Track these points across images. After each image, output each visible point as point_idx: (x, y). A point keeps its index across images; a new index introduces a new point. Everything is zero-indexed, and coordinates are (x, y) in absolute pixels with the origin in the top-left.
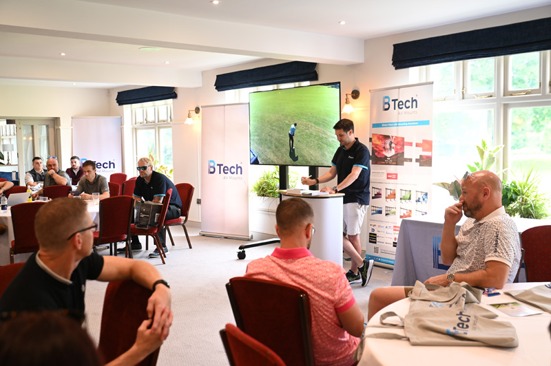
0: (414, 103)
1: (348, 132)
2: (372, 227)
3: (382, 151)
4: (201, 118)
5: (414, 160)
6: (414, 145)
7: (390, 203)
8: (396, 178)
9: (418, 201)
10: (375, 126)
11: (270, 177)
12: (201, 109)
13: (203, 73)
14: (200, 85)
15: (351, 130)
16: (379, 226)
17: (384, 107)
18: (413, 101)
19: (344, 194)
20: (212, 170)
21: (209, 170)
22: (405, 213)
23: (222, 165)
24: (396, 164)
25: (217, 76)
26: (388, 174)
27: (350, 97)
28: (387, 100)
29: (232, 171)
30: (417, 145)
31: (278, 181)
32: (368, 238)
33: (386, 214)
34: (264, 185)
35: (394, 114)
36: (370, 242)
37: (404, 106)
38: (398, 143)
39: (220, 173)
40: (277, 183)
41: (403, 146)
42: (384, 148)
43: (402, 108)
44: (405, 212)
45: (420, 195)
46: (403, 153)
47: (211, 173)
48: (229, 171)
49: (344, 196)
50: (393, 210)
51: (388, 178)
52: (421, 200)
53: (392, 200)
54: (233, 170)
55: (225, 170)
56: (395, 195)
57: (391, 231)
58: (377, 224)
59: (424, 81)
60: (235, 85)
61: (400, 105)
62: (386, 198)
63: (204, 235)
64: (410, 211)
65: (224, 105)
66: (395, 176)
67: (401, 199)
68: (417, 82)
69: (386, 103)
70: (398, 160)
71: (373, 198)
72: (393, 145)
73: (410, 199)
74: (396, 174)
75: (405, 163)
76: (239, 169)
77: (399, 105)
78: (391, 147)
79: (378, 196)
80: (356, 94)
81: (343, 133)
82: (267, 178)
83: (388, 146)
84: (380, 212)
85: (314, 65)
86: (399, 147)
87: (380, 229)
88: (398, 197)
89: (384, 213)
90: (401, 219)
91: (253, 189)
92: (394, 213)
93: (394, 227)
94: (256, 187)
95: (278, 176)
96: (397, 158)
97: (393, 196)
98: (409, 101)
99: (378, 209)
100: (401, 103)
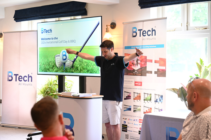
0: (154, 32)
1: (110, 50)
2: (124, 120)
3: (131, 66)
4: (3, 41)
5: (153, 72)
6: (153, 61)
7: (137, 103)
8: (141, 85)
9: (156, 101)
10: (127, 48)
11: (52, 83)
12: (3, 34)
13: (6, 9)
14: (3, 17)
15: (112, 48)
16: (129, 119)
17: (133, 34)
18: (152, 31)
19: (103, 96)
20: (10, 78)
21: (8, 78)
22: (147, 110)
23: (18, 75)
24: (141, 75)
25: (16, 11)
26: (135, 82)
27: (109, 27)
28: (135, 30)
29: (25, 80)
30: (156, 62)
31: (58, 86)
32: (122, 128)
33: (134, 111)
34: (48, 90)
35: (140, 41)
36: (123, 131)
37: (146, 34)
38: (142, 60)
39: (16, 81)
40: (57, 88)
41: (146, 62)
42: (133, 63)
43: (145, 35)
44: (147, 109)
45: (157, 97)
46: (146, 67)
47: (10, 80)
48: (22, 80)
49: (103, 98)
50: (139, 108)
51: (135, 85)
52: (158, 100)
53: (138, 100)
54: (26, 79)
55: (20, 78)
56: (140, 97)
57: (137, 123)
58: (128, 118)
59: (161, 17)
60: (28, 18)
61: (144, 33)
62: (134, 99)
63: (3, 126)
64: (151, 108)
65: (20, 32)
66: (140, 84)
67: (144, 100)
68: (156, 17)
69: (134, 32)
70: (143, 72)
71: (125, 99)
72: (139, 62)
73: (150, 100)
74: (141, 82)
75: (147, 74)
76: (30, 78)
77: (143, 33)
78: (137, 63)
79: (128, 97)
80: (113, 26)
81: (107, 50)
82: (51, 84)
83: (135, 62)
84: (130, 109)
85: (84, 4)
86: (143, 63)
87: (130, 121)
88: (142, 98)
89: (132, 110)
90: (144, 114)
91: (40, 92)
92: (140, 110)
93: (140, 120)
94: (42, 90)
95: (57, 83)
96: (142, 71)
97: (139, 98)
98: (150, 31)
99: (128, 107)
100: (144, 32)
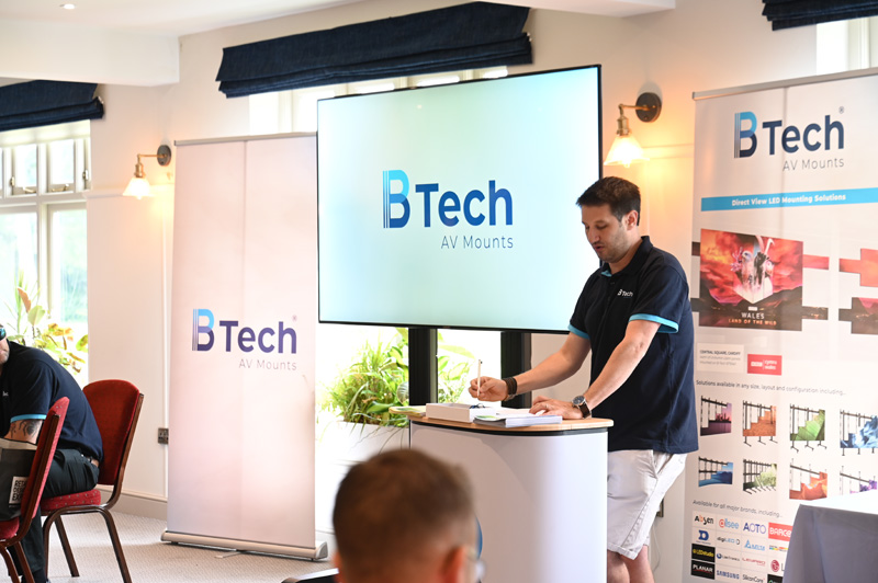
0: (834, 132)
1: (625, 219)
2: (700, 525)
3: (732, 284)
4: (173, 179)
5: (833, 314)
6: (834, 264)
7: (759, 449)
8: (778, 371)
9: (848, 443)
10: (711, 204)
11: (384, 361)
12: (174, 150)
13: (183, 41)
14: (173, 78)
15: (633, 213)
16: (723, 523)
17: (737, 144)
18: (829, 128)
19: (610, 423)
20: (204, 339)
21: (195, 339)
22: (807, 482)
23: (236, 324)
24: (778, 327)
25: (227, 51)
26: (751, 358)
27: (631, 114)
28: (746, 125)
29: (267, 345)
30: (844, 266)
31: (406, 373)
32: (690, 559)
33: (747, 486)
34: (364, 388)
35: (769, 169)
36: (695, 572)
37: (800, 144)
38: (782, 258)
39: (228, 349)
40: (402, 380)
41: (799, 268)
42: (739, 274)
43: (795, 149)
44: (806, 478)
45: (853, 427)
46: (799, 290)
47: (202, 348)
48: (255, 344)
49: (609, 429)
50: (767, 472)
51: (751, 370)
52: (858, 441)
53: (766, 439)
54: (269, 340)
55: (245, 339)
56: (773, 423)
57: (761, 539)
58: (717, 516)
59: (864, 65)
60: (280, 78)
61: (788, 138)
62: (746, 433)
63: (175, 543)
64: (823, 476)
65: (245, 140)
66: (774, 365)
67: (793, 437)
68: (842, 68)
69: (744, 134)
70: (785, 311)
71: (705, 432)
72: (767, 266)
73: (821, 437)
74: (778, 359)
75: (805, 322)
76: (287, 338)
77: (785, 140)
78: (759, 271)
79: (719, 425)
80: (649, 107)
81: (609, 218)
82: (375, 365)
83: (750, 269)
84: (726, 478)
85: (522, 13)
86: (785, 273)
87: (726, 532)
88: (783, 428)
89: (738, 480)
90: (798, 503)
91: (331, 399)
92: (771, 482)
93: (772, 525)
94: (341, 392)
95: (405, 361)
96: (780, 306)
97: (767, 427)
98: (817, 128)
99: (720, 468)
100: (791, 134)
